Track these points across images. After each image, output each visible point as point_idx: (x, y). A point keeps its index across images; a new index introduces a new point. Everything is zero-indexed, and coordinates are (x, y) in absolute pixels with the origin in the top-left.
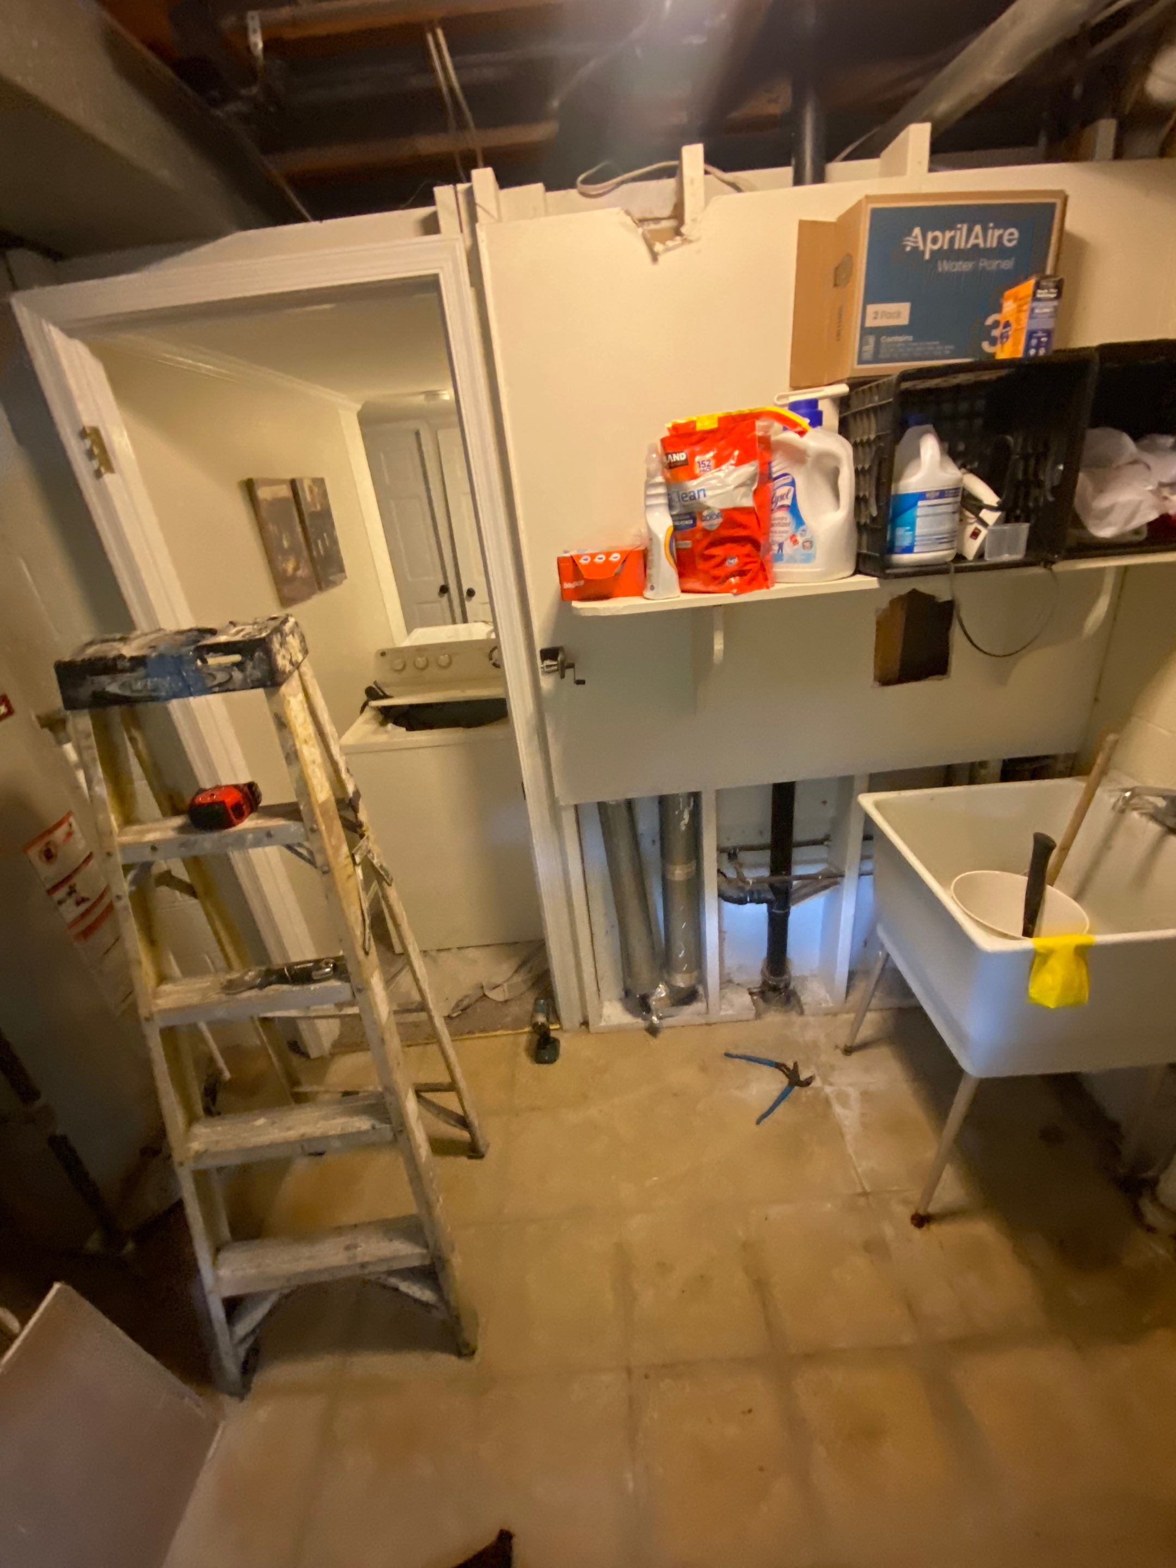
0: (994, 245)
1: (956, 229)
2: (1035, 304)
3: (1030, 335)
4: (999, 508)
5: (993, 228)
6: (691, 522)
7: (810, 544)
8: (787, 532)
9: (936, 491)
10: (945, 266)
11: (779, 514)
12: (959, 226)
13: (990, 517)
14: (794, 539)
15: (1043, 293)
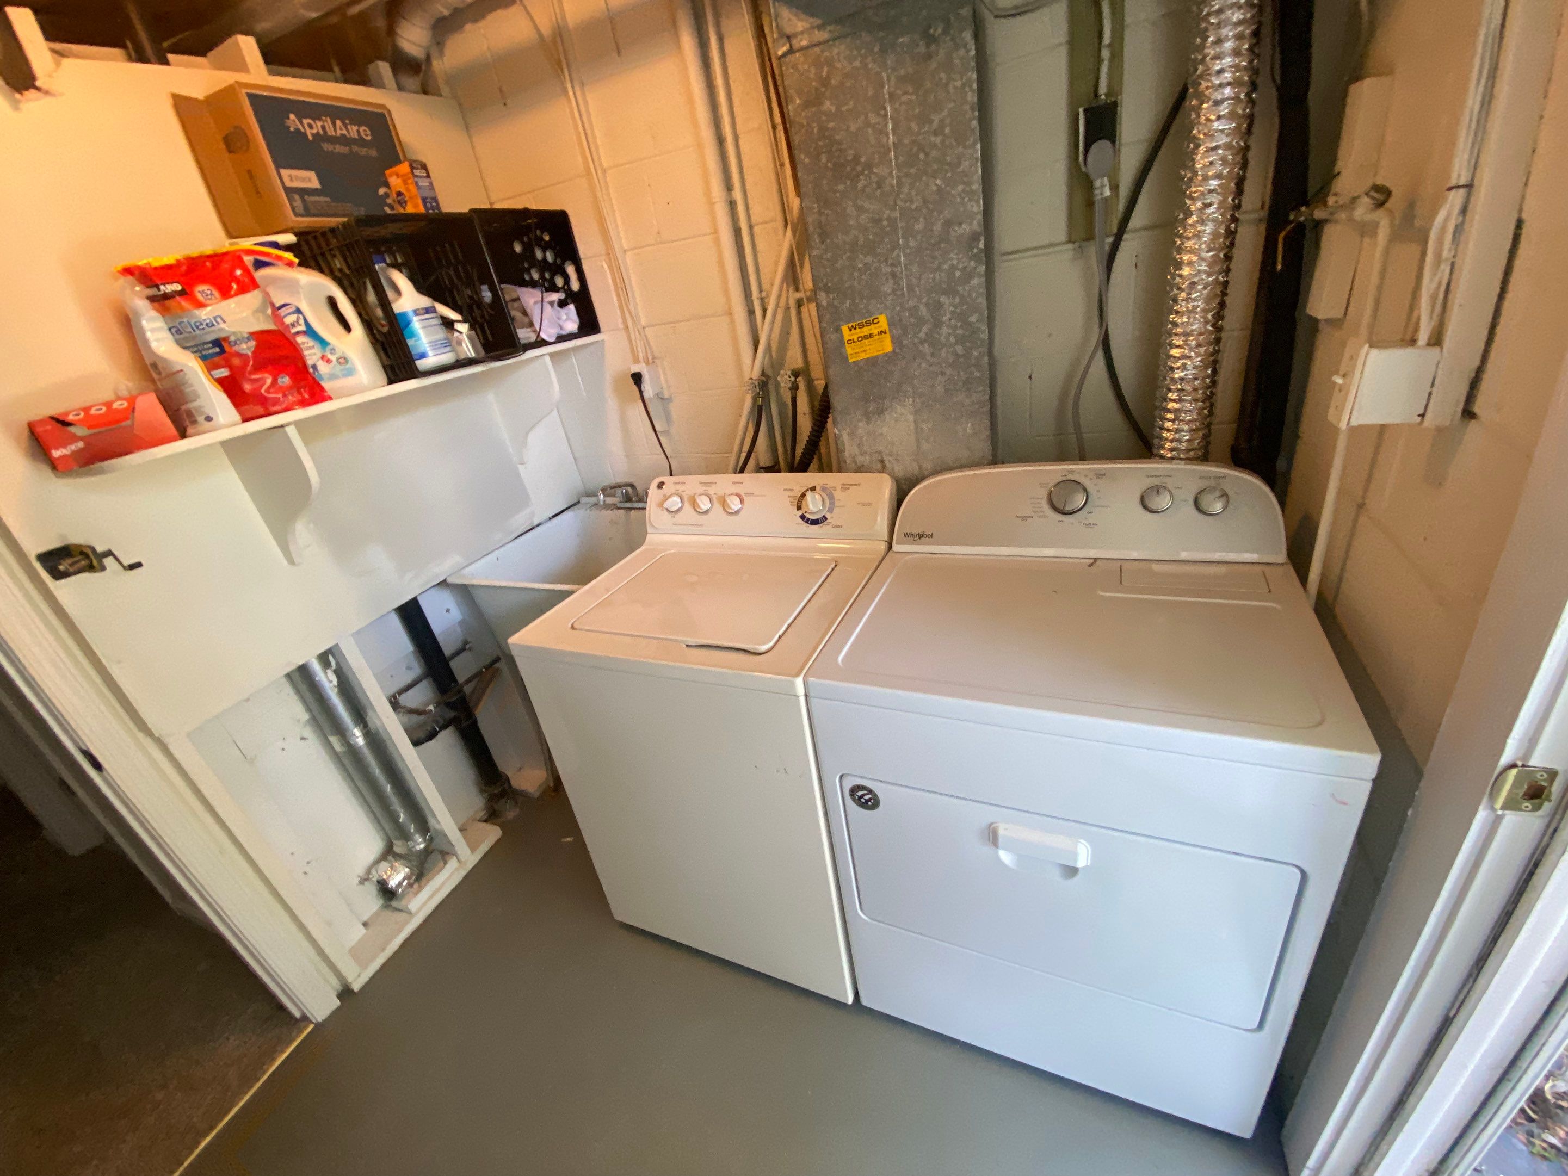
0: (357, 137)
1: (323, 121)
2: (416, 179)
3: (424, 200)
4: (464, 321)
5: (351, 124)
6: (217, 350)
7: (343, 360)
8: (315, 354)
9: (422, 309)
10: (327, 147)
11: (300, 339)
12: (324, 118)
13: (463, 328)
14: (325, 359)
15: (418, 172)
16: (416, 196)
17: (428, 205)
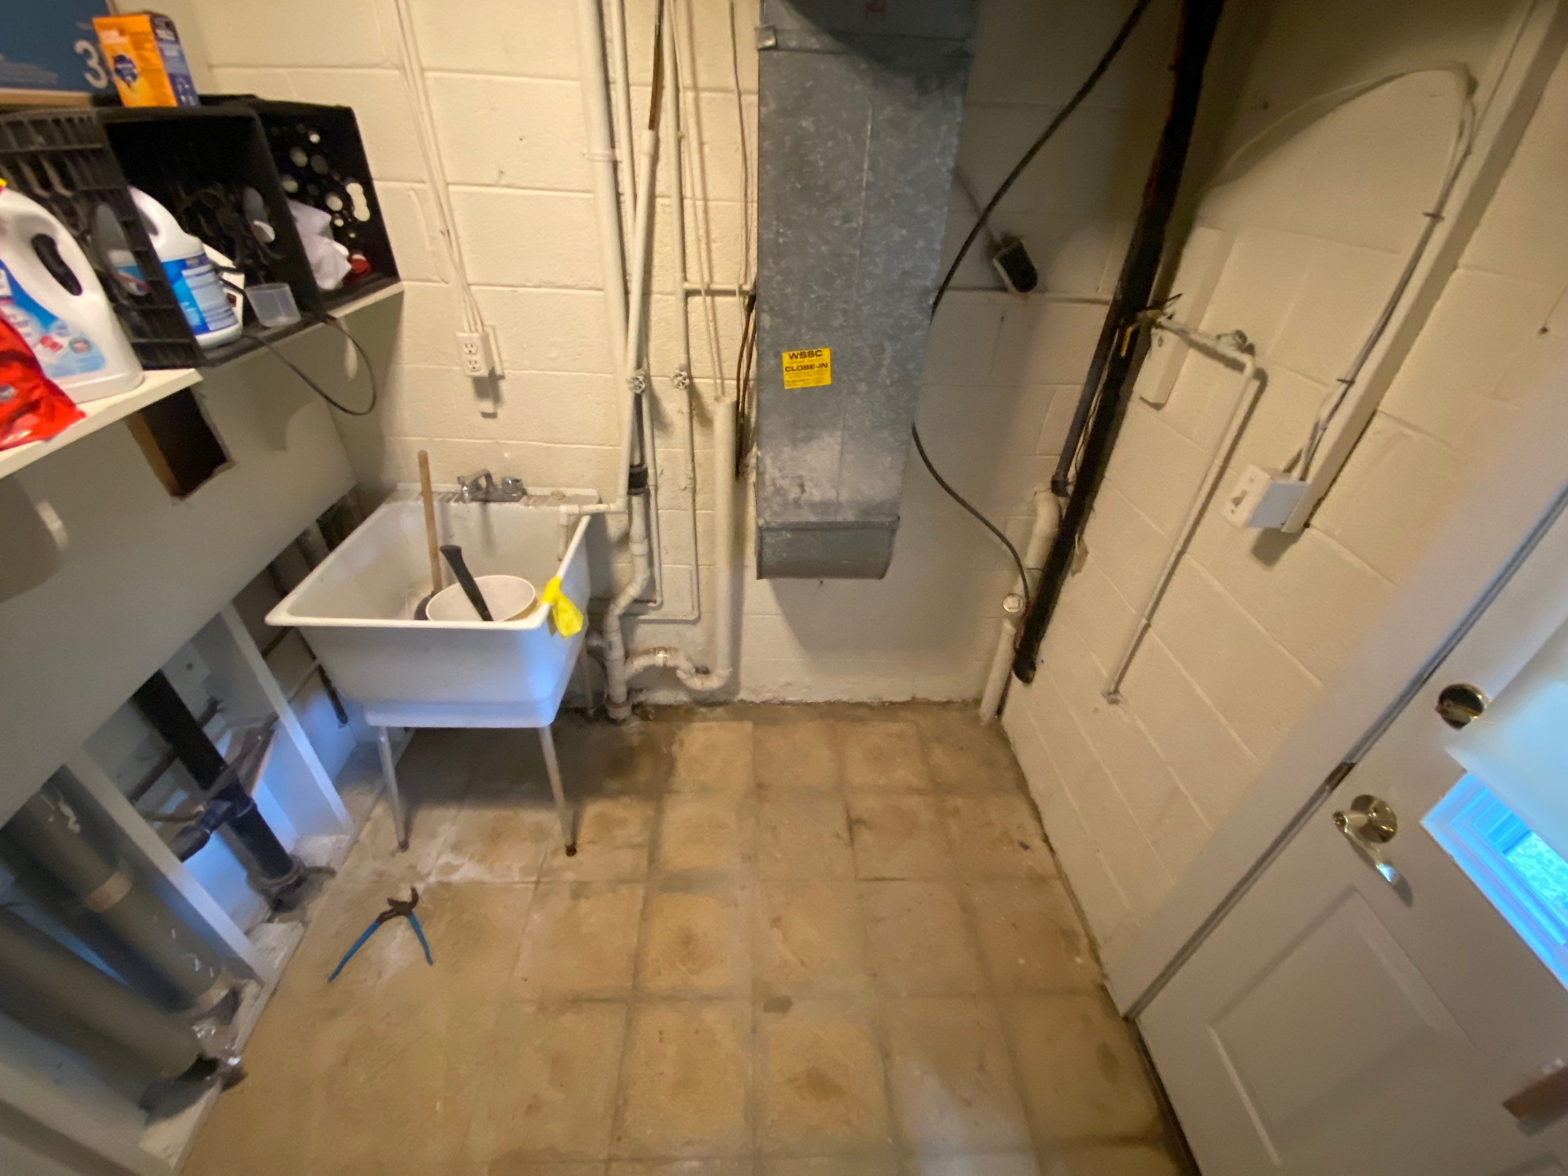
2: (161, 44)
3: (173, 78)
4: (236, 271)
7: (82, 344)
8: (30, 335)
9: (193, 257)
13: (238, 280)
14: (49, 341)
15: (162, 33)
16: (159, 71)
17: (180, 87)
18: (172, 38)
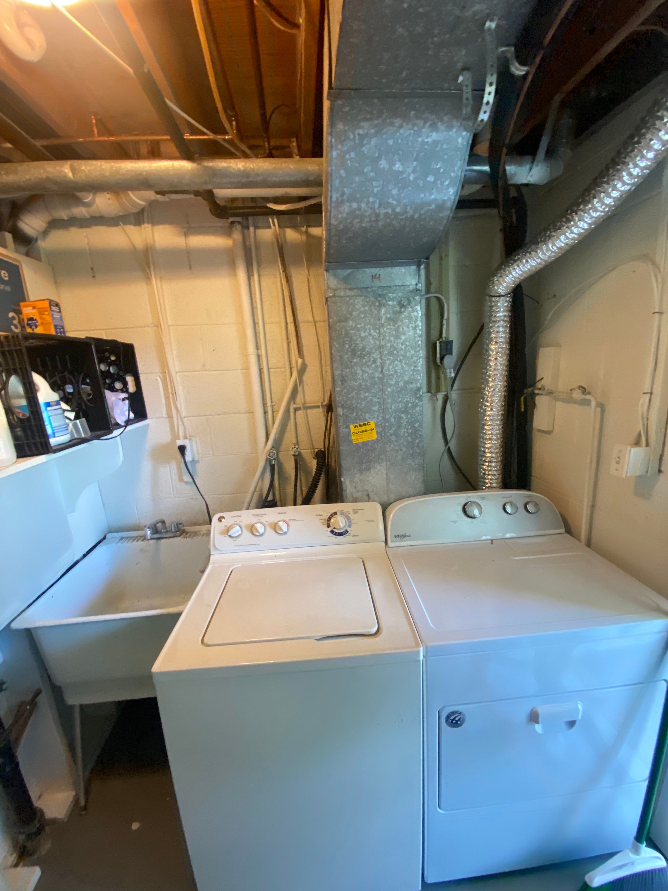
2: (53, 313)
3: (56, 327)
4: (72, 411)
9: (55, 402)
13: (72, 415)
15: (54, 308)
16: (50, 323)
17: (58, 330)
18: (58, 311)
